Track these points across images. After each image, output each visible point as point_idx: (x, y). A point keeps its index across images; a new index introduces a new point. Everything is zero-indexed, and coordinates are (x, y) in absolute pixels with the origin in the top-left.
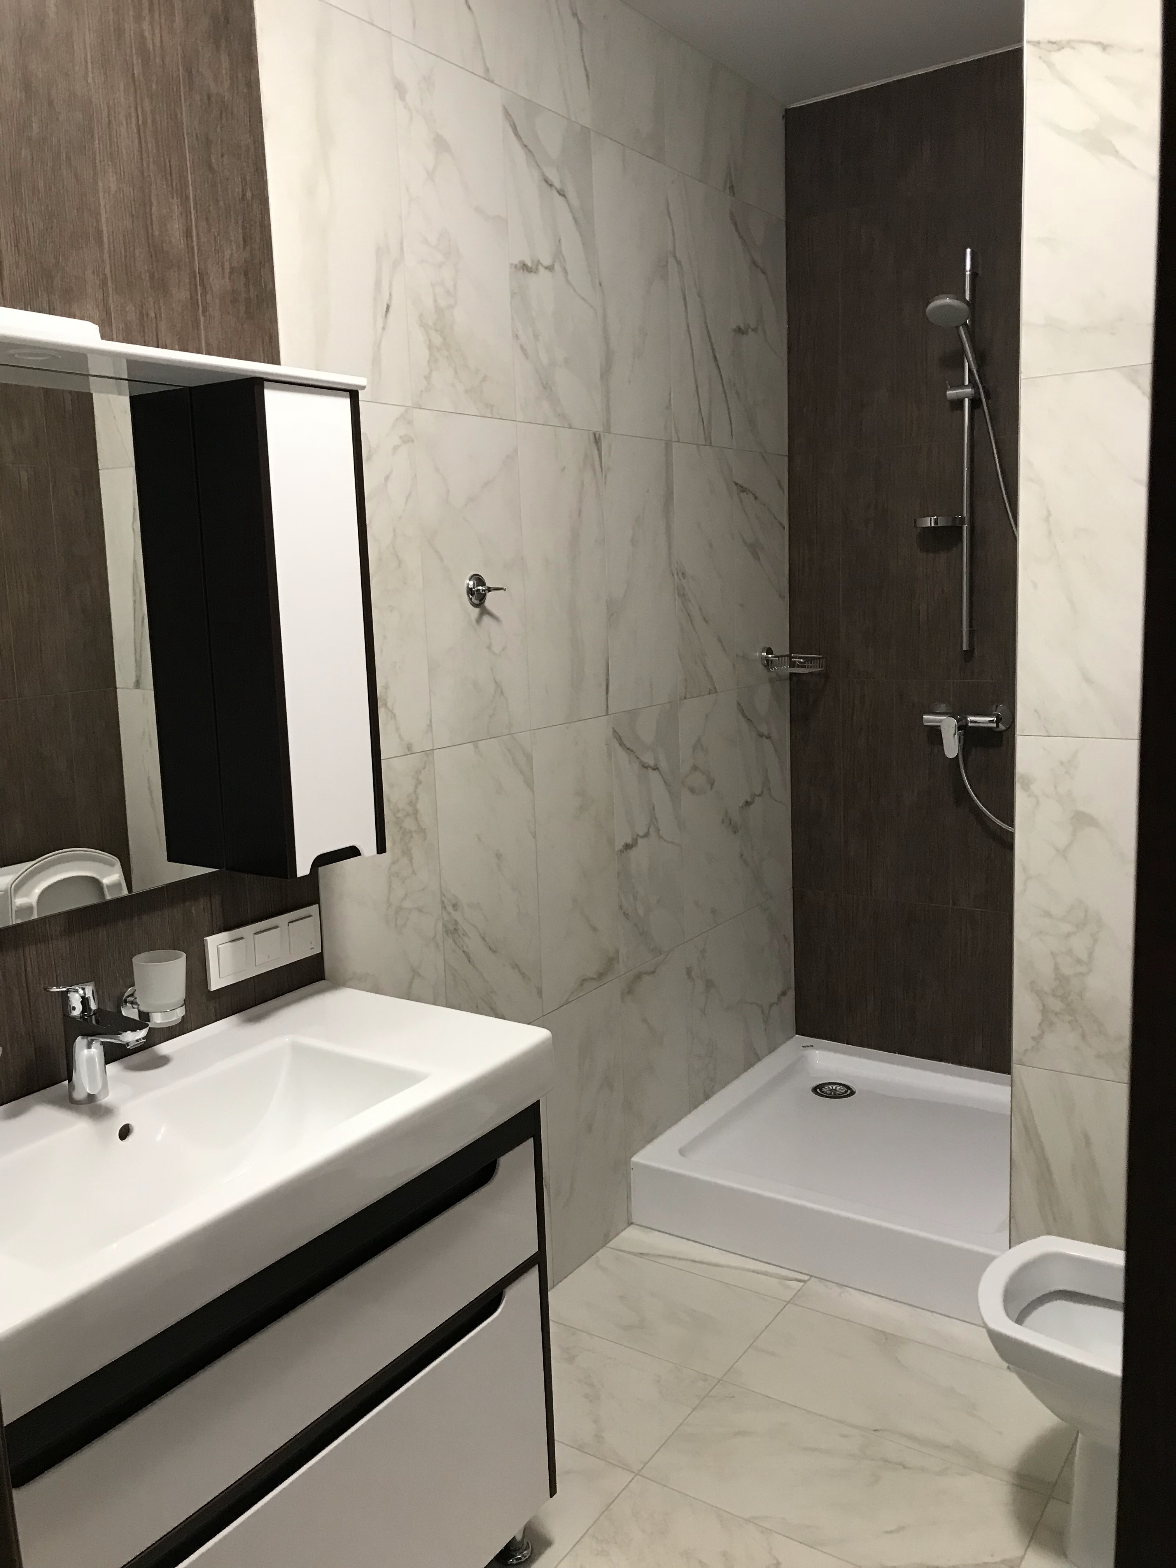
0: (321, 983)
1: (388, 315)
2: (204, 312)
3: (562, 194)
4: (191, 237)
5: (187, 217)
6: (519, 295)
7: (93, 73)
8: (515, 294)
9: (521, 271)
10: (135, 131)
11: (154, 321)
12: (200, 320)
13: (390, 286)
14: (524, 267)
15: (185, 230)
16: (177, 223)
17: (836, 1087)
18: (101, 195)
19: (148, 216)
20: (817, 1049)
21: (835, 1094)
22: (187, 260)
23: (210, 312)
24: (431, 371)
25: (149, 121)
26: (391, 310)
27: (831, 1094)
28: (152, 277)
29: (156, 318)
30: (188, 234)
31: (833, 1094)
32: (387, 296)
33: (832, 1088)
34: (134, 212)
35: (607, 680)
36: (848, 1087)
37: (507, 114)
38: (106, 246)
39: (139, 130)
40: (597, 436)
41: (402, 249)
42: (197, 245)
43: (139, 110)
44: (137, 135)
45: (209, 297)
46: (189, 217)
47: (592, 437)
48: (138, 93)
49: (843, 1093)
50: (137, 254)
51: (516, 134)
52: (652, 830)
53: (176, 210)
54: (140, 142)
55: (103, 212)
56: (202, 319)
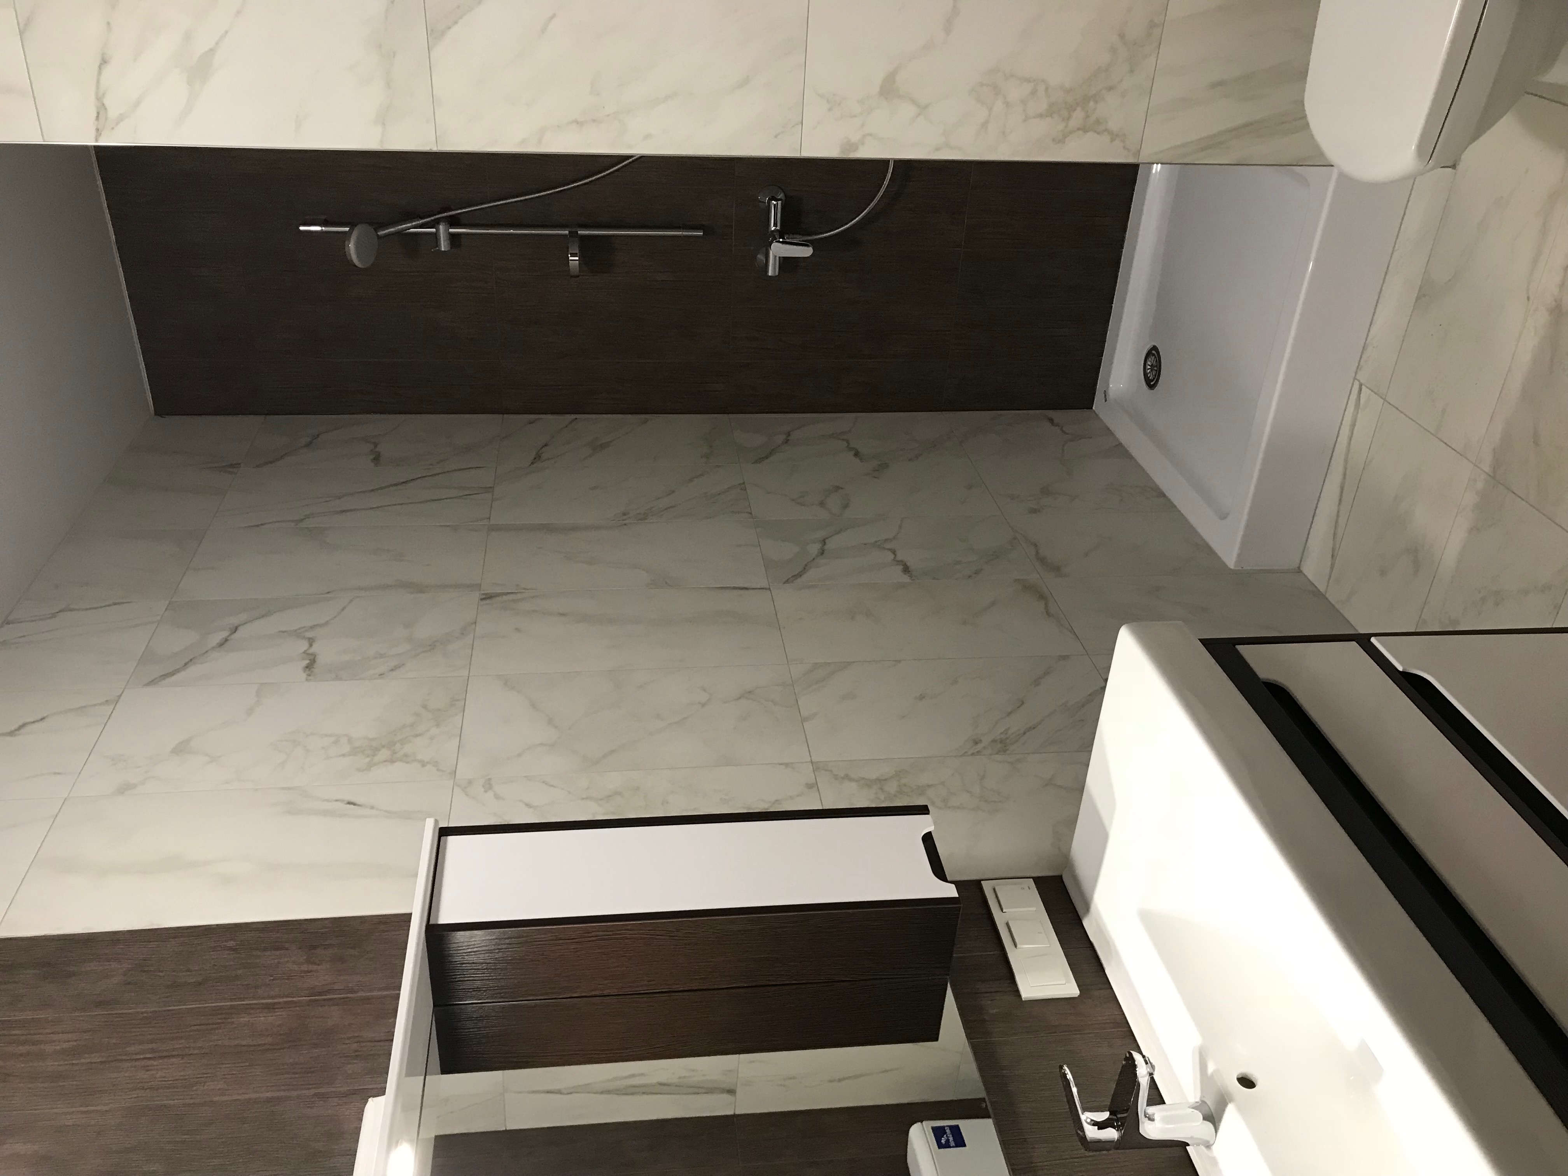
0: (1067, 880)
1: (358, 803)
2: (353, 991)
3: (235, 629)
4: (275, 1004)
5: (252, 1009)
6: (338, 673)
7: (97, 1105)
8: (336, 676)
9: (313, 669)
10: (160, 1061)
11: (362, 1044)
12: (361, 996)
13: (328, 801)
14: (309, 667)
15: (266, 1011)
16: (259, 1018)
17: (1149, 365)
18: (225, 1098)
19: (252, 1048)
20: (1108, 385)
21: (1157, 366)
22: (298, 1008)
23: (353, 986)
24: (416, 760)
25: (150, 1046)
26: (353, 800)
27: (1156, 371)
28: (315, 1046)
29: (359, 1042)
30: (270, 1008)
31: (1156, 369)
32: (339, 803)
33: (1149, 369)
34: (247, 1064)
35: (735, 588)
36: (1149, 354)
37: (152, 683)
38: (282, 1094)
39: (161, 1057)
40: (484, 596)
41: (289, 789)
42: (283, 997)
43: (138, 1057)
44: (166, 1060)
45: (336, 987)
46: (254, 1006)
47: (484, 602)
48: (120, 1057)
49: (1155, 357)
50: (291, 1060)
51: (172, 674)
52: (888, 546)
53: (244, 1019)
54: (173, 1056)
55: (247, 1096)
56: (360, 994)
